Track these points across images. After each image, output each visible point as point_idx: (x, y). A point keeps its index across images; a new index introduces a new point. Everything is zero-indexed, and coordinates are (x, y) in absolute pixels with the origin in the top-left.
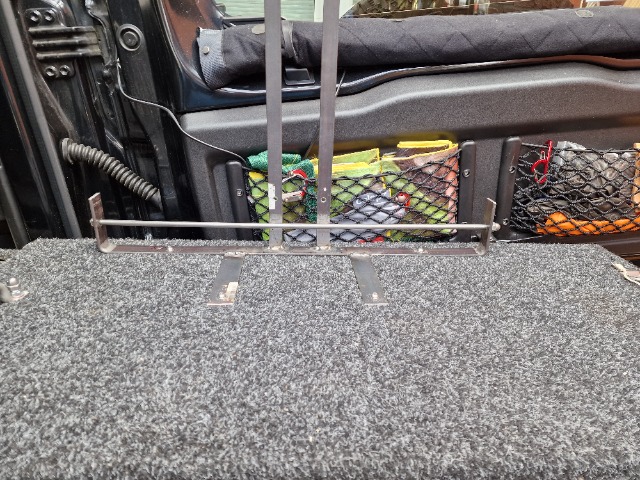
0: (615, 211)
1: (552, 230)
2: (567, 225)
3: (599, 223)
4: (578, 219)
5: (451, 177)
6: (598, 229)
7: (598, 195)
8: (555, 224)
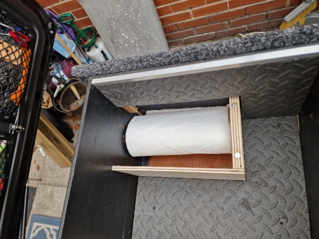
0: (18, 75)
1: (19, 100)
2: (18, 94)
3: (22, 82)
4: (17, 89)
6: (24, 83)
7: (8, 79)
8: (16, 99)
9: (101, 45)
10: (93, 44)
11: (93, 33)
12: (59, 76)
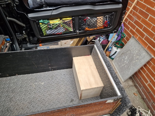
0: (94, 27)
2: (88, 29)
5: (71, 23)
6: (92, 30)
7: (91, 25)
9: (119, 50)
10: (118, 47)
11: (122, 46)
12: (100, 40)
